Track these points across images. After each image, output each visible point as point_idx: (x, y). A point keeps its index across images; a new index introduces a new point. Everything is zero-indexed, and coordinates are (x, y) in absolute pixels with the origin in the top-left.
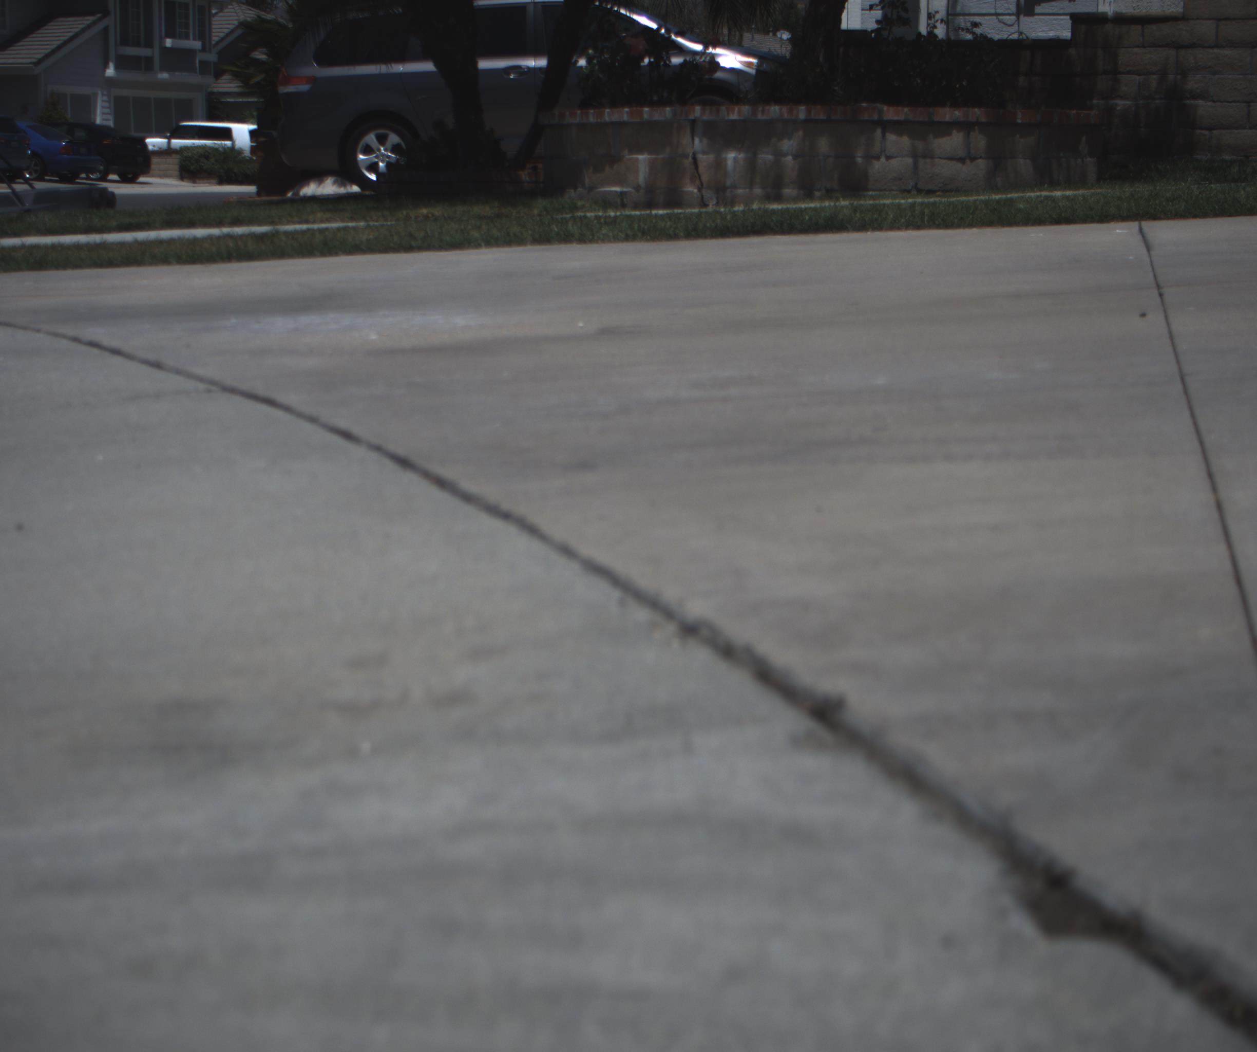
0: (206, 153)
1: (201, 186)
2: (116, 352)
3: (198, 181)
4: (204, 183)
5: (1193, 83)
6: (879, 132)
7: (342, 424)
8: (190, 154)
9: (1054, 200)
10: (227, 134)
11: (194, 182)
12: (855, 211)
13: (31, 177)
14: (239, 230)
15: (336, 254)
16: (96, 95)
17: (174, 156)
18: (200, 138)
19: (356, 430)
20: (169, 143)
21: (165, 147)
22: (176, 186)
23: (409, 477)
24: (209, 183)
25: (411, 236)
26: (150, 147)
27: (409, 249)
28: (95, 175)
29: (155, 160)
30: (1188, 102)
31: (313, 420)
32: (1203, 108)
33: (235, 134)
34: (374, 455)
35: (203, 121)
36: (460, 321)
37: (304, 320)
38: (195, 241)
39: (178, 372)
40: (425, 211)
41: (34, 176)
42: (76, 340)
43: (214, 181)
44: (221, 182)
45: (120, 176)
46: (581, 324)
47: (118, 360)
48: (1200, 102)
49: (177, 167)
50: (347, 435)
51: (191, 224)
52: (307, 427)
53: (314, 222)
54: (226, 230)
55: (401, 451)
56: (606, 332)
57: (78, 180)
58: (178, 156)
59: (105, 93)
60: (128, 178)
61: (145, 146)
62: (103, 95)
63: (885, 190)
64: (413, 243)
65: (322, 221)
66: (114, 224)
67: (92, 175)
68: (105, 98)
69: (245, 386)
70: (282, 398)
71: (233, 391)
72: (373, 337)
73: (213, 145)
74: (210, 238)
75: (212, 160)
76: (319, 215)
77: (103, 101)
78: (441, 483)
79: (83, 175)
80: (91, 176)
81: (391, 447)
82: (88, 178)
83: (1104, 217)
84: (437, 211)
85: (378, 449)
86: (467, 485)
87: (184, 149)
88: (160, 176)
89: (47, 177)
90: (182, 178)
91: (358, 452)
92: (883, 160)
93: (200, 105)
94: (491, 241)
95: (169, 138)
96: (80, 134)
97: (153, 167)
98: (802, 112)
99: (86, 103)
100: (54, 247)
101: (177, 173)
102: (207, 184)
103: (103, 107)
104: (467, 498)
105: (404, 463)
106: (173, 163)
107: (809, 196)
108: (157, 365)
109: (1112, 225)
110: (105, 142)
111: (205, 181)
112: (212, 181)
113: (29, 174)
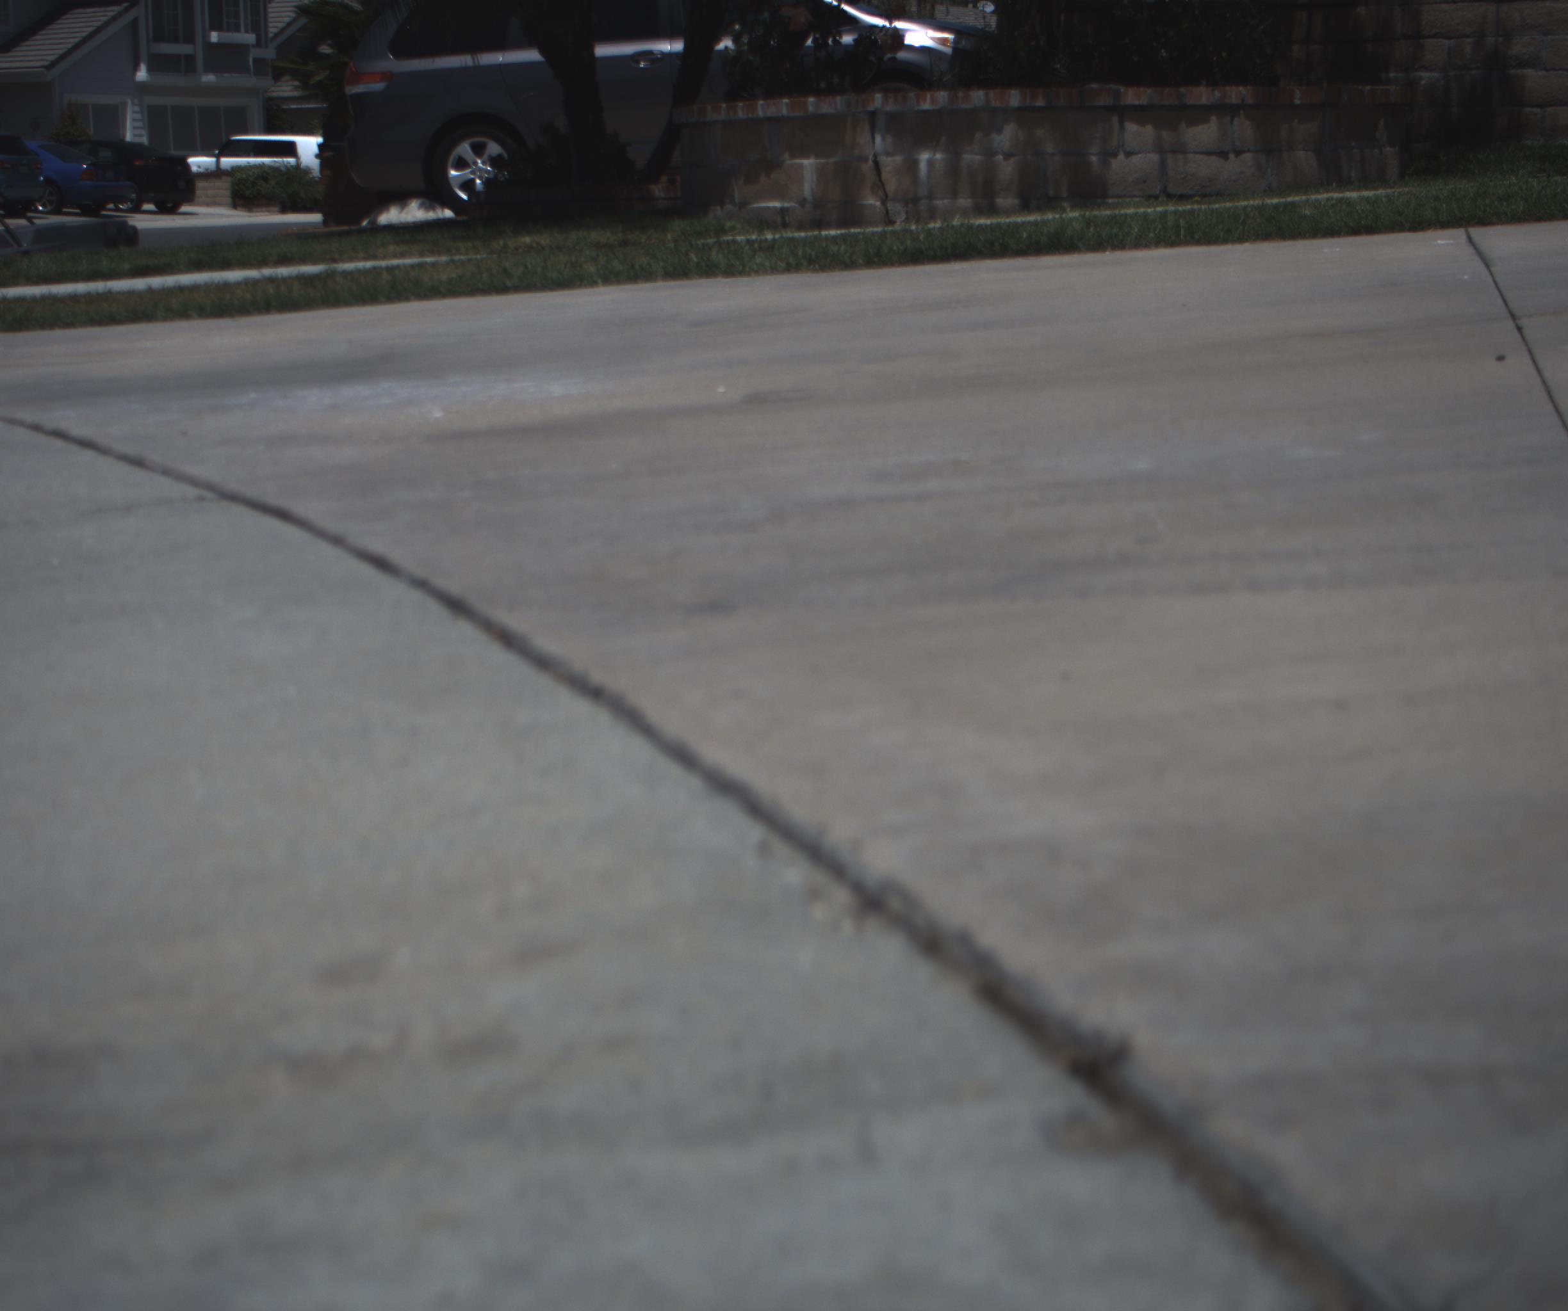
0: (264, 174)
1: (261, 216)
2: (86, 444)
3: (255, 209)
4: (262, 212)
5: (1520, 47)
6: (1115, 120)
7: (377, 546)
8: (244, 176)
9: (1349, 202)
10: (290, 149)
11: (250, 210)
12: (1088, 224)
13: (46, 210)
14: (284, 271)
15: (407, 299)
16: (124, 105)
17: (224, 178)
18: (257, 155)
19: (396, 555)
20: (218, 162)
21: (213, 167)
22: (228, 216)
23: (465, 628)
24: (269, 211)
25: (505, 272)
26: (194, 169)
27: (503, 290)
28: (125, 205)
29: (200, 185)
30: (1513, 72)
31: (337, 541)
32: (1533, 78)
33: (300, 150)
34: (416, 595)
35: (260, 133)
36: (556, 389)
37: (347, 392)
38: (226, 286)
39: (166, 472)
40: (527, 240)
41: (49, 208)
42: (37, 428)
43: (276, 209)
44: (284, 210)
45: (156, 206)
46: (721, 390)
47: (88, 455)
48: (1529, 72)
49: (228, 193)
50: (381, 564)
51: (226, 265)
52: (327, 550)
53: (384, 258)
54: (267, 272)
55: (453, 587)
56: (757, 400)
57: (104, 213)
58: (229, 179)
59: (136, 101)
60: (167, 207)
61: (187, 167)
62: (134, 104)
63: (1125, 196)
64: (508, 283)
65: (395, 256)
66: (127, 266)
67: (122, 205)
68: (137, 109)
69: (251, 492)
70: (298, 508)
71: (233, 498)
72: (438, 414)
73: (272, 164)
74: (247, 283)
75: (273, 183)
76: (391, 248)
77: (134, 112)
78: (507, 639)
79: (111, 206)
80: (120, 207)
81: (441, 582)
82: (117, 209)
83: (1417, 224)
84: (545, 239)
85: (422, 584)
86: (544, 643)
87: (236, 169)
88: (208, 205)
89: (65, 210)
90: (235, 206)
91: (392, 589)
92: (1121, 157)
93: (256, 114)
94: (610, 277)
95: (218, 157)
96: (105, 154)
97: (198, 193)
98: (1014, 98)
99: (113, 115)
100: (44, 299)
101: (229, 200)
102: (266, 213)
103: (134, 120)
104: (543, 663)
105: (457, 606)
106: (223, 187)
107: (1026, 205)
108: (138, 463)
109: (1430, 234)
110: (137, 163)
111: (264, 209)
112: (273, 209)
113: (43, 206)
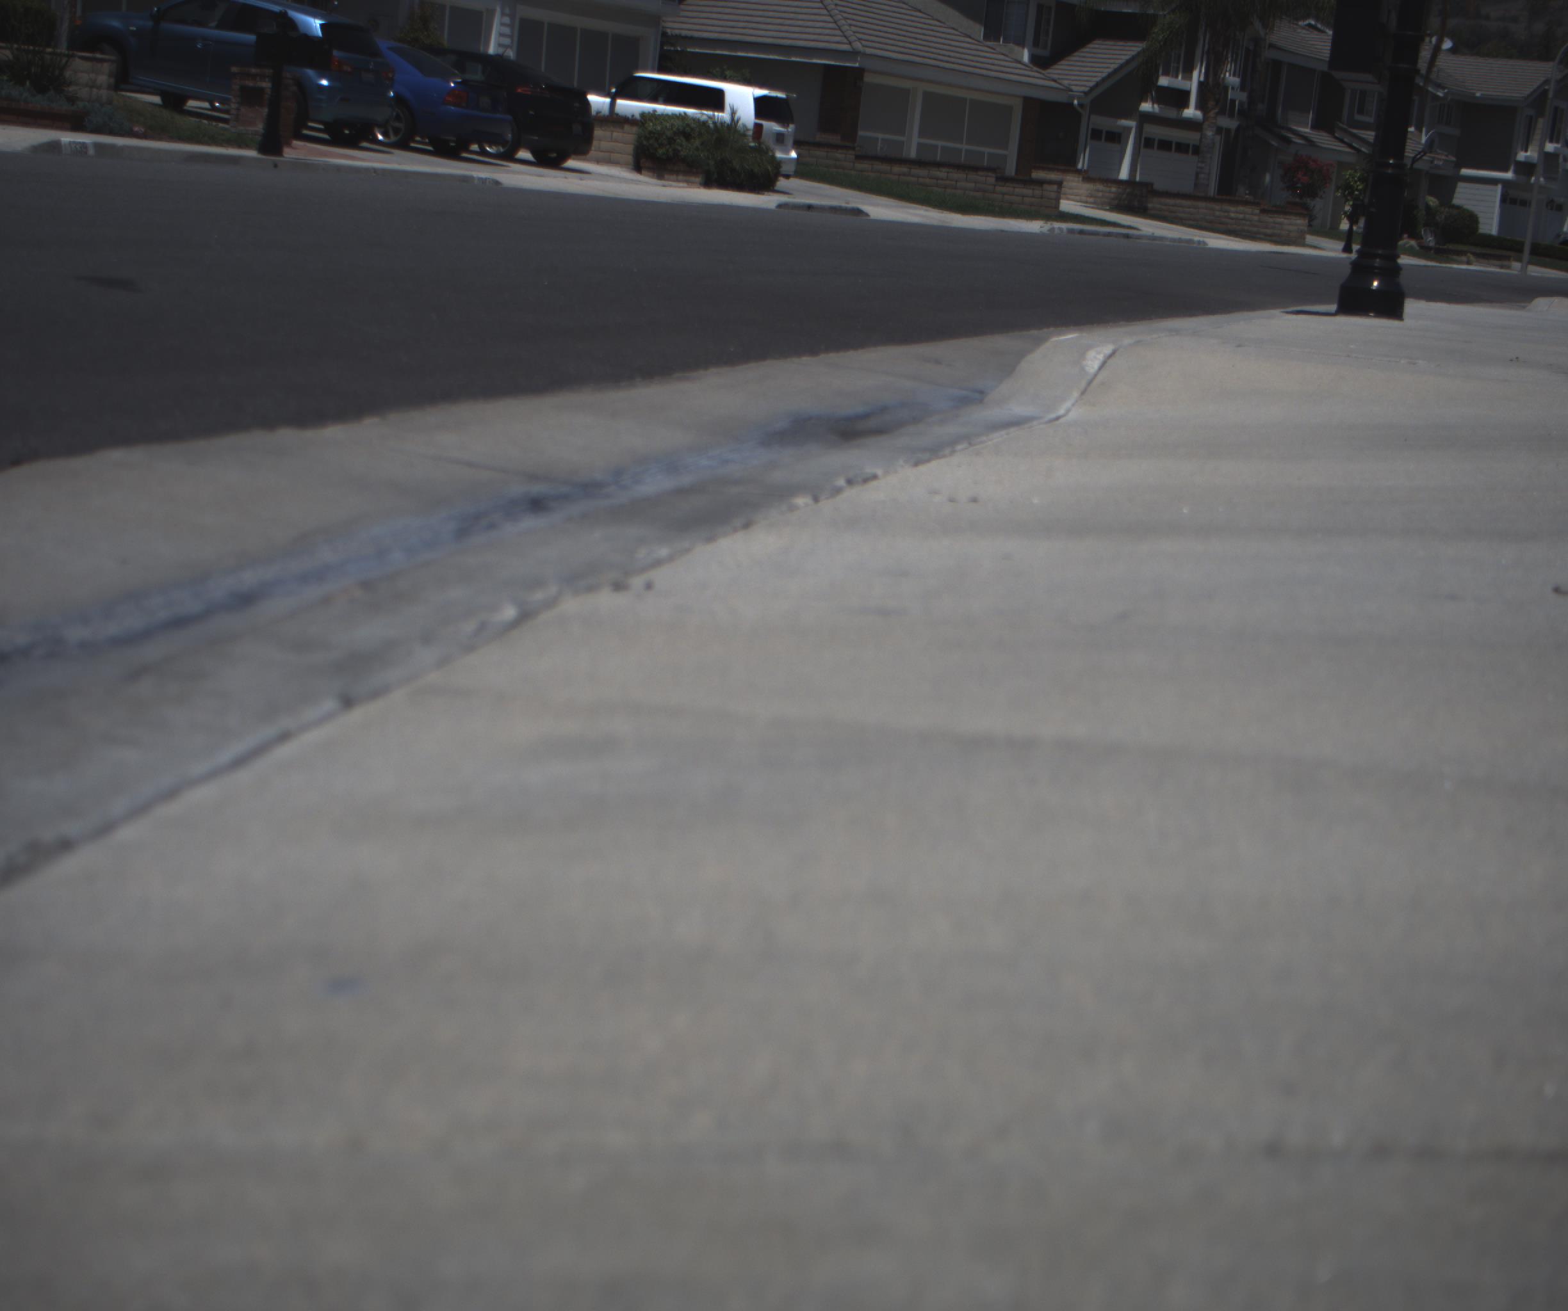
0: (686, 128)
1: (675, 188)
3: (666, 176)
4: (678, 181)
8: (659, 128)
10: (715, 99)
11: (660, 177)
13: (386, 141)
16: (492, 13)
17: (627, 127)
18: (668, 101)
20: (613, 105)
21: (606, 110)
22: (626, 181)
24: (687, 182)
26: (593, 110)
28: (494, 148)
29: (598, 132)
33: (728, 100)
41: (393, 139)
43: (698, 180)
44: (708, 183)
45: (534, 153)
49: (630, 148)
57: (465, 155)
58: (635, 129)
59: (507, 11)
60: (549, 159)
61: (587, 104)
62: (503, 14)
67: (490, 147)
68: (507, 20)
73: (699, 116)
75: (697, 143)
77: (502, 24)
79: (475, 147)
80: (488, 149)
82: (483, 153)
87: (646, 117)
88: (598, 161)
89: (413, 145)
90: (638, 168)
93: (651, 49)
95: (614, 98)
96: (477, 75)
97: (595, 143)
101: (630, 159)
102: (684, 185)
103: (501, 35)
106: (625, 141)
110: (519, 90)
111: (680, 177)
112: (693, 179)
113: (383, 134)
